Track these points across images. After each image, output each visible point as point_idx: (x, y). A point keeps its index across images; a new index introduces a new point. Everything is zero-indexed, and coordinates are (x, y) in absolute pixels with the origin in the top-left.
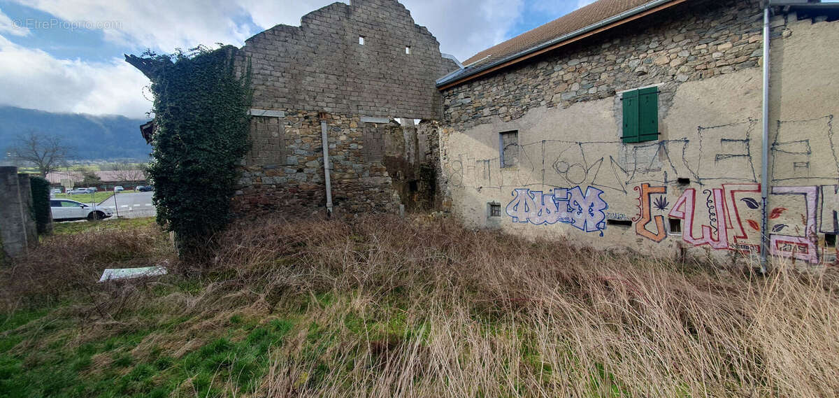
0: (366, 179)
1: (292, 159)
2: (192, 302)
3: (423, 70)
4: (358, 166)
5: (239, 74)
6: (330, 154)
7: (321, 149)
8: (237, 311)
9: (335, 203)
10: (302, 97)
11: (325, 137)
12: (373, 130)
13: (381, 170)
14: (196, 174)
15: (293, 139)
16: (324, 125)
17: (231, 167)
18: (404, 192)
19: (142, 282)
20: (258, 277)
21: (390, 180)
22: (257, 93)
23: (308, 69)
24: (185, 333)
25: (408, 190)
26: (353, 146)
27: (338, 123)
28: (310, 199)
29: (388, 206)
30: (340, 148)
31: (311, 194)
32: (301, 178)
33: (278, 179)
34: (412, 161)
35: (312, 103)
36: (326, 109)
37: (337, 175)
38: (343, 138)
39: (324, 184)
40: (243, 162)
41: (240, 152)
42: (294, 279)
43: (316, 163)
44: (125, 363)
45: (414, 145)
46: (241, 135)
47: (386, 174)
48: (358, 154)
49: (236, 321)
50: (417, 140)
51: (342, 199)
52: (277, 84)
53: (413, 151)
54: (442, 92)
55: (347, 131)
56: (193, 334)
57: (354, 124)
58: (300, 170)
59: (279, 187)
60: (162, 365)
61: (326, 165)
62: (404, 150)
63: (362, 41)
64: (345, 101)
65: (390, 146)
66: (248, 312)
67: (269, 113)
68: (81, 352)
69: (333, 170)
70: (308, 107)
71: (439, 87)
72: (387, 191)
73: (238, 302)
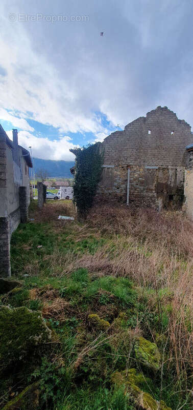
0: (145, 193)
1: (116, 184)
2: (80, 229)
3: (180, 141)
4: (142, 188)
5: (101, 152)
6: (130, 182)
7: (127, 180)
8: (92, 234)
9: (130, 203)
10: (121, 159)
11: (129, 175)
12: (150, 172)
13: (152, 190)
14: (85, 188)
15: (116, 176)
16: (129, 170)
17: (95, 186)
18: (166, 200)
19: (69, 221)
20: (99, 225)
21: (155, 195)
22: (106, 159)
23: (125, 147)
24: (78, 237)
25: (168, 199)
26: (140, 179)
27: (135, 169)
28: (121, 200)
29: (153, 206)
30: (135, 180)
31: (121, 198)
32: (118, 191)
33: (110, 191)
34: (172, 185)
35: (125, 161)
36: (130, 164)
37: (132, 191)
38: (136, 175)
39: (127, 194)
40: (99, 185)
41: (98, 181)
42: (110, 228)
43: (124, 186)
44: (65, 240)
45: (174, 177)
46: (99, 175)
47: (154, 192)
48: (142, 183)
49: (91, 237)
50: (176, 175)
51: (133, 201)
52: (113, 155)
53: (173, 180)
54: (189, 152)
55: (138, 173)
56: (80, 237)
57: (142, 170)
58: (118, 188)
59: (110, 194)
60: (73, 243)
61: (128, 187)
62: (168, 180)
63: (149, 132)
64: (139, 160)
65: (161, 178)
66: (95, 235)
67: (109, 166)
68: (56, 235)
69: (131, 189)
70: (123, 163)
71: (188, 149)
72: (153, 199)
73: (93, 232)
